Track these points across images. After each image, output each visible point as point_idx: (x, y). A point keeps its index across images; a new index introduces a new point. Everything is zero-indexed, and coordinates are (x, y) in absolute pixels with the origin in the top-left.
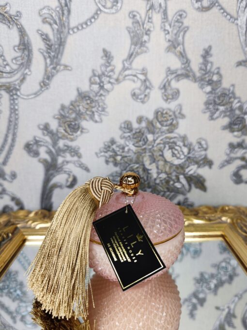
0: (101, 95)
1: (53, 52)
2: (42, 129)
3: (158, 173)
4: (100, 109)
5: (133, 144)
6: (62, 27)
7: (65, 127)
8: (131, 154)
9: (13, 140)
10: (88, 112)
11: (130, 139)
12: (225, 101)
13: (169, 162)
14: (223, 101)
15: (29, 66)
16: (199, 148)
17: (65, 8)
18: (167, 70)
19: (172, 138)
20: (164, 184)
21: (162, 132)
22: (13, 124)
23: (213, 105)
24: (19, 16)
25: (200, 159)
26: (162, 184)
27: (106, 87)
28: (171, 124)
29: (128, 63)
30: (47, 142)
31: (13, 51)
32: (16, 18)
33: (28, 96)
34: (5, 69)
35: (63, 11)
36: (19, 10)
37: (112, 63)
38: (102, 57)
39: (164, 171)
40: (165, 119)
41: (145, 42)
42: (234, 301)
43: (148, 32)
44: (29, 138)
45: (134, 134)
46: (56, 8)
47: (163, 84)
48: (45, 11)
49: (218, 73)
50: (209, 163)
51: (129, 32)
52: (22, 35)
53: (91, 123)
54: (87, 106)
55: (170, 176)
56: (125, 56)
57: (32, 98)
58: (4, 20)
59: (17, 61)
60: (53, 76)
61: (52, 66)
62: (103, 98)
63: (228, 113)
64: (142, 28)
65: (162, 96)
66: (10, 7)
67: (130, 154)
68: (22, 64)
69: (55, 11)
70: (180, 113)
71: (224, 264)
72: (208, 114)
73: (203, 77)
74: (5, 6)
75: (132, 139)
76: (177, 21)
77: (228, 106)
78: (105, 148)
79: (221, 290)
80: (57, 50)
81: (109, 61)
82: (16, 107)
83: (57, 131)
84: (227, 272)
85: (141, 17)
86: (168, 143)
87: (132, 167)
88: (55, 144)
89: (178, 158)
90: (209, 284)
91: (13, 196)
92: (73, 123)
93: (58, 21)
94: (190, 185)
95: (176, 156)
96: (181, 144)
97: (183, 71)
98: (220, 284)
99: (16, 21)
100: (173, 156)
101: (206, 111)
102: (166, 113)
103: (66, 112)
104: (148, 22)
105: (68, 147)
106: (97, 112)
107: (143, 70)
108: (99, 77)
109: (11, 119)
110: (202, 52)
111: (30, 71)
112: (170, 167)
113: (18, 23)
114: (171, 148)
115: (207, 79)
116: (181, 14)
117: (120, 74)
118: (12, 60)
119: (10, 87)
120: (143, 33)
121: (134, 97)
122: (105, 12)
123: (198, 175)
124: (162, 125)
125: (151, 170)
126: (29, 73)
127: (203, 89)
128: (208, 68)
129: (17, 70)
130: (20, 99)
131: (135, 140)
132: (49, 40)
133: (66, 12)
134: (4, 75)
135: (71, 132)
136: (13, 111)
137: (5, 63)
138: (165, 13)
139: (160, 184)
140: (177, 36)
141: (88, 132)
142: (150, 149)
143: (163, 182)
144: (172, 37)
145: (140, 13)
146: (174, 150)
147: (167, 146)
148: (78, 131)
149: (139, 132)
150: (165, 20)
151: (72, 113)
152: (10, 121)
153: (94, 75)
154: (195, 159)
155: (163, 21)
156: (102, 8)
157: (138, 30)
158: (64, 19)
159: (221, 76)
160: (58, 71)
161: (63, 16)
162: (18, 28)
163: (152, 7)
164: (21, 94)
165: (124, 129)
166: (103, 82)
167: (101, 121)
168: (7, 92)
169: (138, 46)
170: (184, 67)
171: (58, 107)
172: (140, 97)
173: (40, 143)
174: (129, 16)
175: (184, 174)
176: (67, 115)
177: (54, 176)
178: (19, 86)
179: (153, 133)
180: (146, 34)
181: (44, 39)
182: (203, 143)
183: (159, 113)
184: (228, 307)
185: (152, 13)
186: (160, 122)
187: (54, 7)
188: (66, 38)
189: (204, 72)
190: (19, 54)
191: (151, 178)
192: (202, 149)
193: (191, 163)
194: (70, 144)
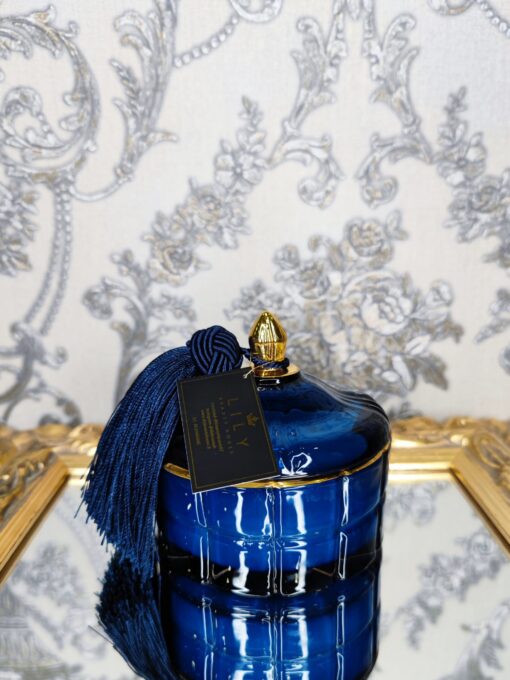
0: (237, 192)
1: (140, 105)
2: (119, 263)
3: (351, 352)
4: (234, 220)
5: (301, 293)
6: (159, 53)
7: (163, 257)
8: (295, 313)
9: (62, 285)
10: (210, 228)
11: (294, 283)
12: (491, 203)
13: (372, 329)
14: (487, 202)
15: (93, 133)
16: (435, 300)
17: (167, 11)
18: (373, 139)
19: (378, 280)
20: (363, 373)
21: (359, 269)
22: (60, 252)
23: (466, 210)
24: (74, 30)
25: (436, 322)
26: (358, 373)
27: (246, 175)
28: (379, 251)
29: (294, 125)
30: (127, 288)
31: (61, 104)
32: (67, 35)
33: (90, 195)
34: (45, 141)
35: (161, 19)
36: (73, 18)
37: (261, 126)
38: (240, 114)
39: (361, 347)
40: (367, 240)
41: (329, 80)
42: (499, 615)
43: (336, 61)
44: (92, 281)
45: (302, 272)
46: (149, 13)
47: (365, 167)
48: (126, 20)
49: (478, 145)
50: (456, 332)
51: (297, 61)
52: (79, 71)
53: (216, 248)
54: (208, 216)
55: (373, 357)
56: (287, 111)
58: (44, 39)
59: (70, 123)
60: (140, 154)
61: (139, 134)
62: (241, 198)
63: (497, 229)
64: (322, 52)
65: (362, 194)
66: (56, 13)
67: (293, 313)
68: (79, 130)
69: (147, 19)
70: (397, 228)
71: (480, 539)
72: (456, 230)
73: (447, 153)
74: (45, 11)
75: (298, 282)
76: (397, 36)
77: (499, 214)
78: (243, 301)
79: (473, 592)
80: (150, 101)
81: (255, 122)
82: (68, 219)
83: (148, 267)
84: (487, 554)
85: (320, 30)
86: (373, 290)
87: (296, 340)
88: (142, 292)
89: (392, 321)
90: (448, 579)
91: (60, 396)
92: (180, 251)
93: (151, 41)
94: (414, 377)
95: (387, 317)
96: (398, 292)
97: (407, 142)
98: (473, 578)
99: (66, 42)
100: (381, 317)
101: (452, 223)
102: (369, 229)
103: (166, 228)
104: (337, 38)
105: (169, 298)
106: (228, 227)
107: (323, 139)
108: (234, 154)
109: (58, 243)
110: (446, 102)
111: (95, 144)
112: (375, 340)
113: (72, 45)
114: (378, 300)
115: (456, 157)
116: (404, 23)
117: (275, 148)
118: (60, 122)
119: (56, 178)
120: (324, 63)
121: (304, 197)
122: (247, 21)
123: (431, 356)
124: (360, 253)
125: (334, 345)
126: (93, 149)
127: (446, 177)
128: (459, 133)
129: (71, 142)
130: (74, 201)
131: (305, 285)
132: (134, 81)
133: (168, 22)
134: (44, 152)
135: (175, 267)
136: (60, 226)
137: (45, 128)
138: (371, 20)
139: (354, 375)
140: (396, 67)
141: (209, 268)
142: (334, 303)
143: (360, 369)
144: (384, 69)
145: (320, 19)
146: (382, 305)
147: (369, 297)
148: (189, 265)
149: (314, 267)
150: (371, 36)
151: (178, 229)
152: (55, 247)
153: (224, 152)
154: (426, 324)
155: (367, 36)
156: (241, 12)
157: (314, 56)
158: (164, 36)
159: (484, 150)
160: (150, 145)
161: (162, 30)
162: (72, 56)
163: (344, 8)
164: (77, 191)
165: (282, 262)
166: (241, 166)
167: (236, 245)
168: (49, 188)
169: (315, 89)
170: (409, 132)
171: (152, 217)
172: (316, 195)
173: (114, 291)
174: (297, 27)
175: (402, 354)
176: (168, 233)
177: (141, 358)
178: (74, 176)
179: (341, 269)
180: (332, 65)
181: (123, 78)
182: (444, 289)
183: (355, 229)
184: (488, 627)
185: (344, 19)
186: (356, 248)
187: (143, 12)
188: (167, 75)
189: (449, 143)
190: (72, 110)
191: (334, 361)
192: (441, 302)
193: (417, 330)
194: (172, 291)
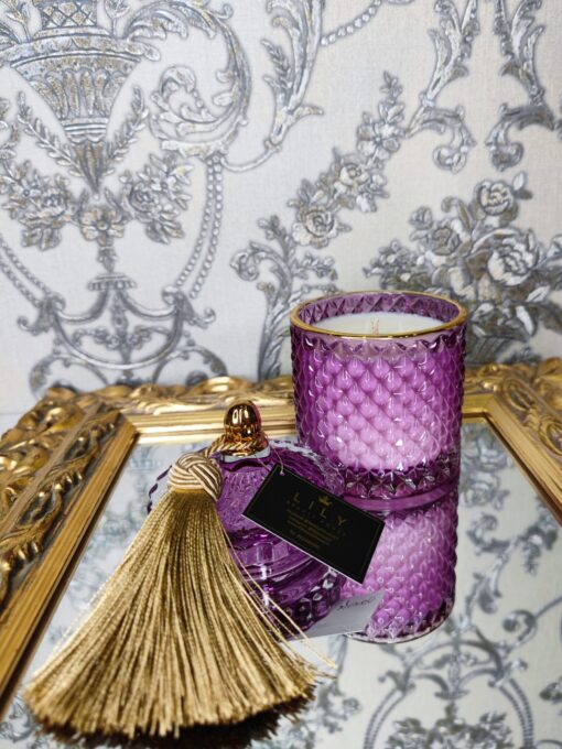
0: (377, 160)
1: (289, 81)
2: (266, 228)
3: (478, 303)
4: (374, 186)
5: (433, 251)
6: (307, 32)
8: (428, 269)
10: (352, 194)
11: (427, 242)
13: (498, 282)
15: (246, 108)
16: (556, 253)
18: (502, 108)
19: (504, 237)
20: (488, 322)
21: (486, 228)
24: (228, 13)
25: (556, 273)
26: (484, 322)
27: (385, 144)
28: (506, 211)
29: (430, 97)
30: (272, 252)
31: (214, 81)
32: (221, 17)
33: (241, 166)
34: (198, 116)
37: (401, 99)
38: (382, 88)
39: (488, 299)
40: (495, 200)
41: (462, 56)
43: (469, 39)
44: (241, 245)
45: (435, 232)
47: (494, 133)
48: (277, 3)
51: (433, 39)
52: (232, 50)
53: (356, 212)
54: (350, 182)
55: (498, 307)
56: (425, 84)
57: (247, 170)
58: (199, 21)
59: (222, 99)
60: (288, 127)
61: (286, 109)
62: (380, 165)
64: (457, 30)
65: (492, 158)
68: (231, 105)
70: (521, 189)
75: (431, 241)
76: (524, 16)
80: (298, 77)
81: (395, 95)
82: (219, 188)
83: (292, 230)
85: (456, 11)
86: (501, 245)
89: (516, 273)
92: (323, 215)
93: (300, 23)
94: (535, 324)
95: (512, 270)
96: (521, 247)
99: (221, 23)
102: (497, 190)
103: (310, 194)
104: (470, 18)
105: (312, 259)
107: (457, 110)
108: (375, 126)
112: (500, 291)
113: (226, 26)
114: (503, 256)
117: (411, 121)
118: (213, 98)
119: (208, 150)
121: (439, 164)
123: (551, 303)
124: (487, 213)
125: (465, 296)
126: (244, 123)
129: (223, 117)
130: (225, 173)
131: (437, 243)
132: (284, 58)
133: (316, 4)
134: (199, 127)
135: (318, 231)
136: (211, 195)
137: (199, 104)
139: (481, 324)
140: (524, 42)
142: (464, 258)
143: (486, 318)
146: (508, 259)
147: (496, 253)
148: (331, 228)
149: (445, 227)
151: (322, 195)
152: (206, 214)
153: (367, 124)
154: (547, 274)
155: (497, 15)
158: (313, 18)
160: (298, 118)
161: (311, 11)
162: (225, 37)
164: (228, 162)
165: (417, 223)
166: (380, 135)
167: (375, 209)
168: (202, 160)
169: (450, 65)
170: (534, 103)
171: (297, 185)
172: (449, 162)
173: (261, 254)
174: (434, 9)
175: (525, 304)
176: (312, 199)
179: (471, 229)
180: (465, 42)
181: (273, 56)
183: (484, 190)
186: (484, 208)
188: (315, 53)
190: (226, 86)
192: (561, 255)
193: (539, 282)
194: (315, 252)
